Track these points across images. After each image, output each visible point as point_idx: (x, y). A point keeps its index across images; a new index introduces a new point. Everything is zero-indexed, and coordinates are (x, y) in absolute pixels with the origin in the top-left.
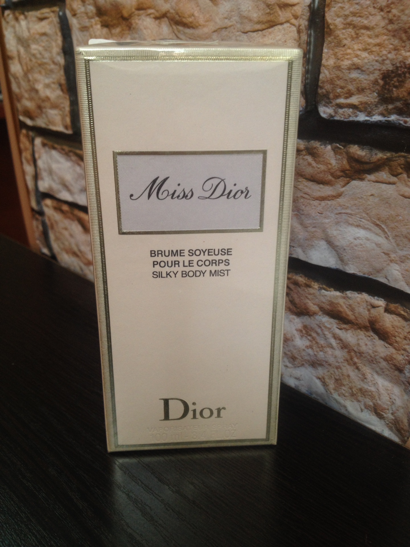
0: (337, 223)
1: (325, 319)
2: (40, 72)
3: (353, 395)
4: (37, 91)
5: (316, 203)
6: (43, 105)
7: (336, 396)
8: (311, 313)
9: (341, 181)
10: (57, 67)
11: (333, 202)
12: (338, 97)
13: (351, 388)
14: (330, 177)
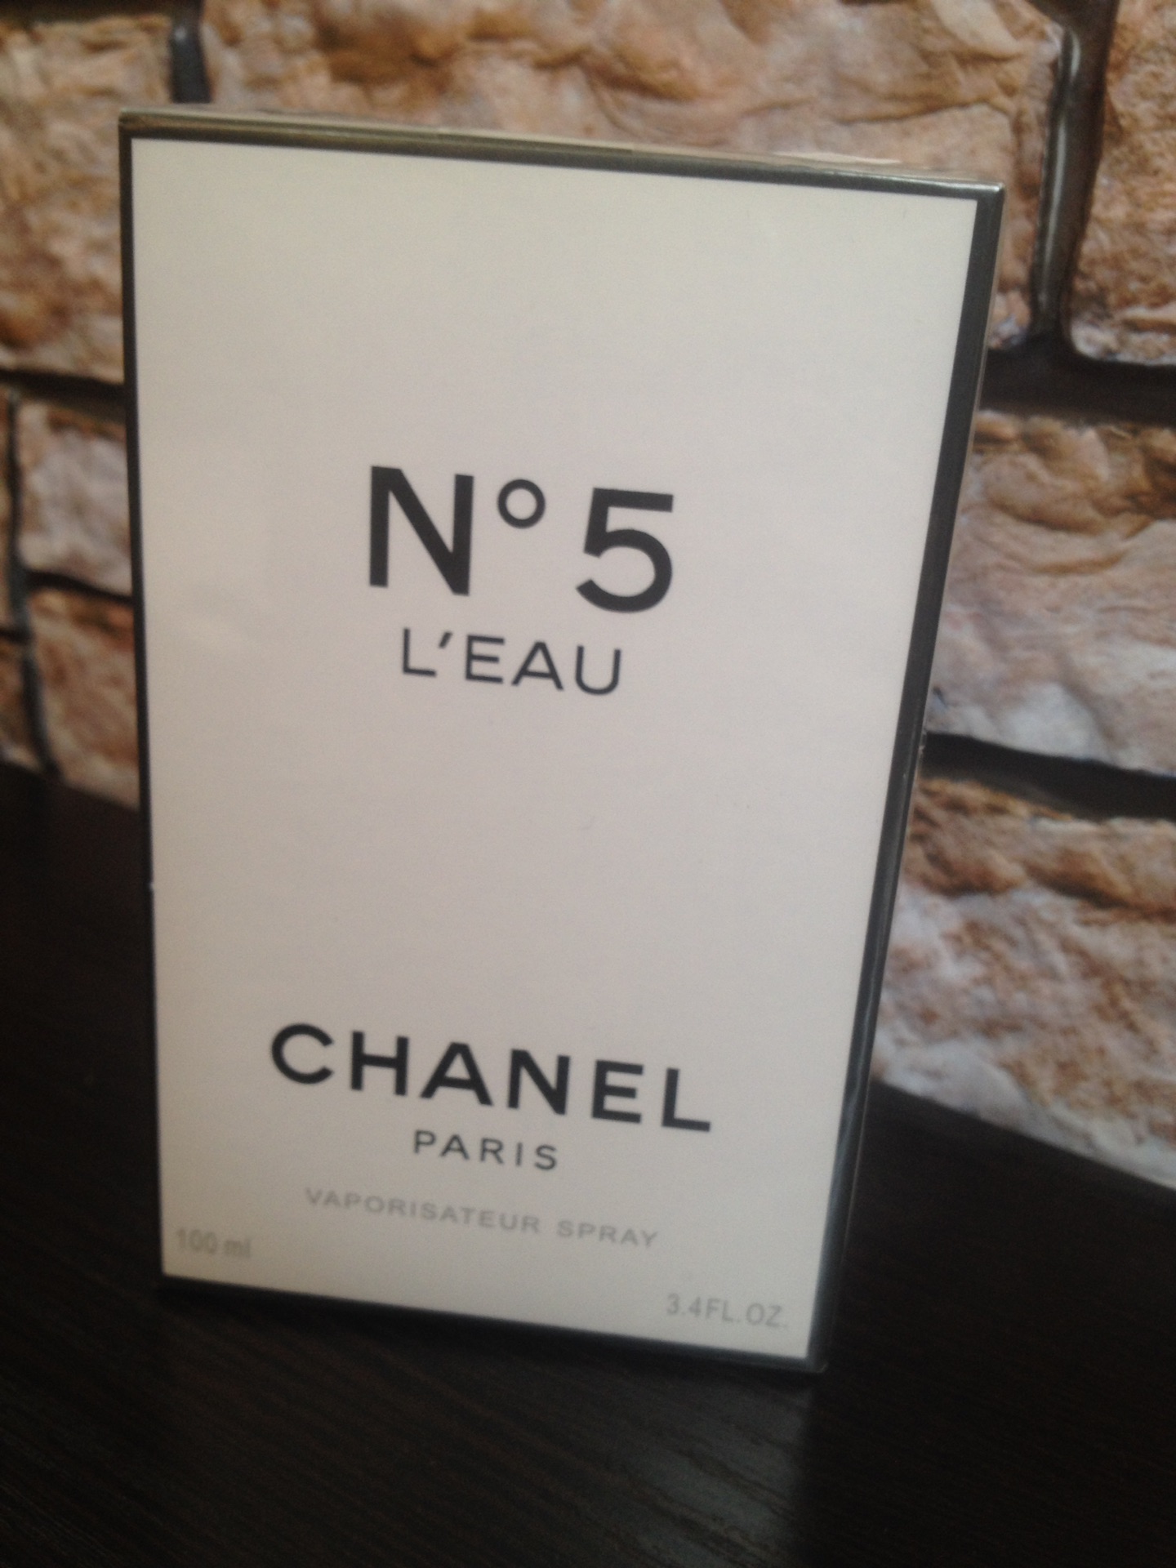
0: (1102, 635)
1: (1043, 901)
3: (1113, 1101)
5: (1042, 581)
6: (74, 303)
7: (1060, 1110)
8: (998, 887)
9: (1123, 523)
11: (1094, 580)
12: (1129, 301)
13: (1108, 1084)
14: (1090, 513)
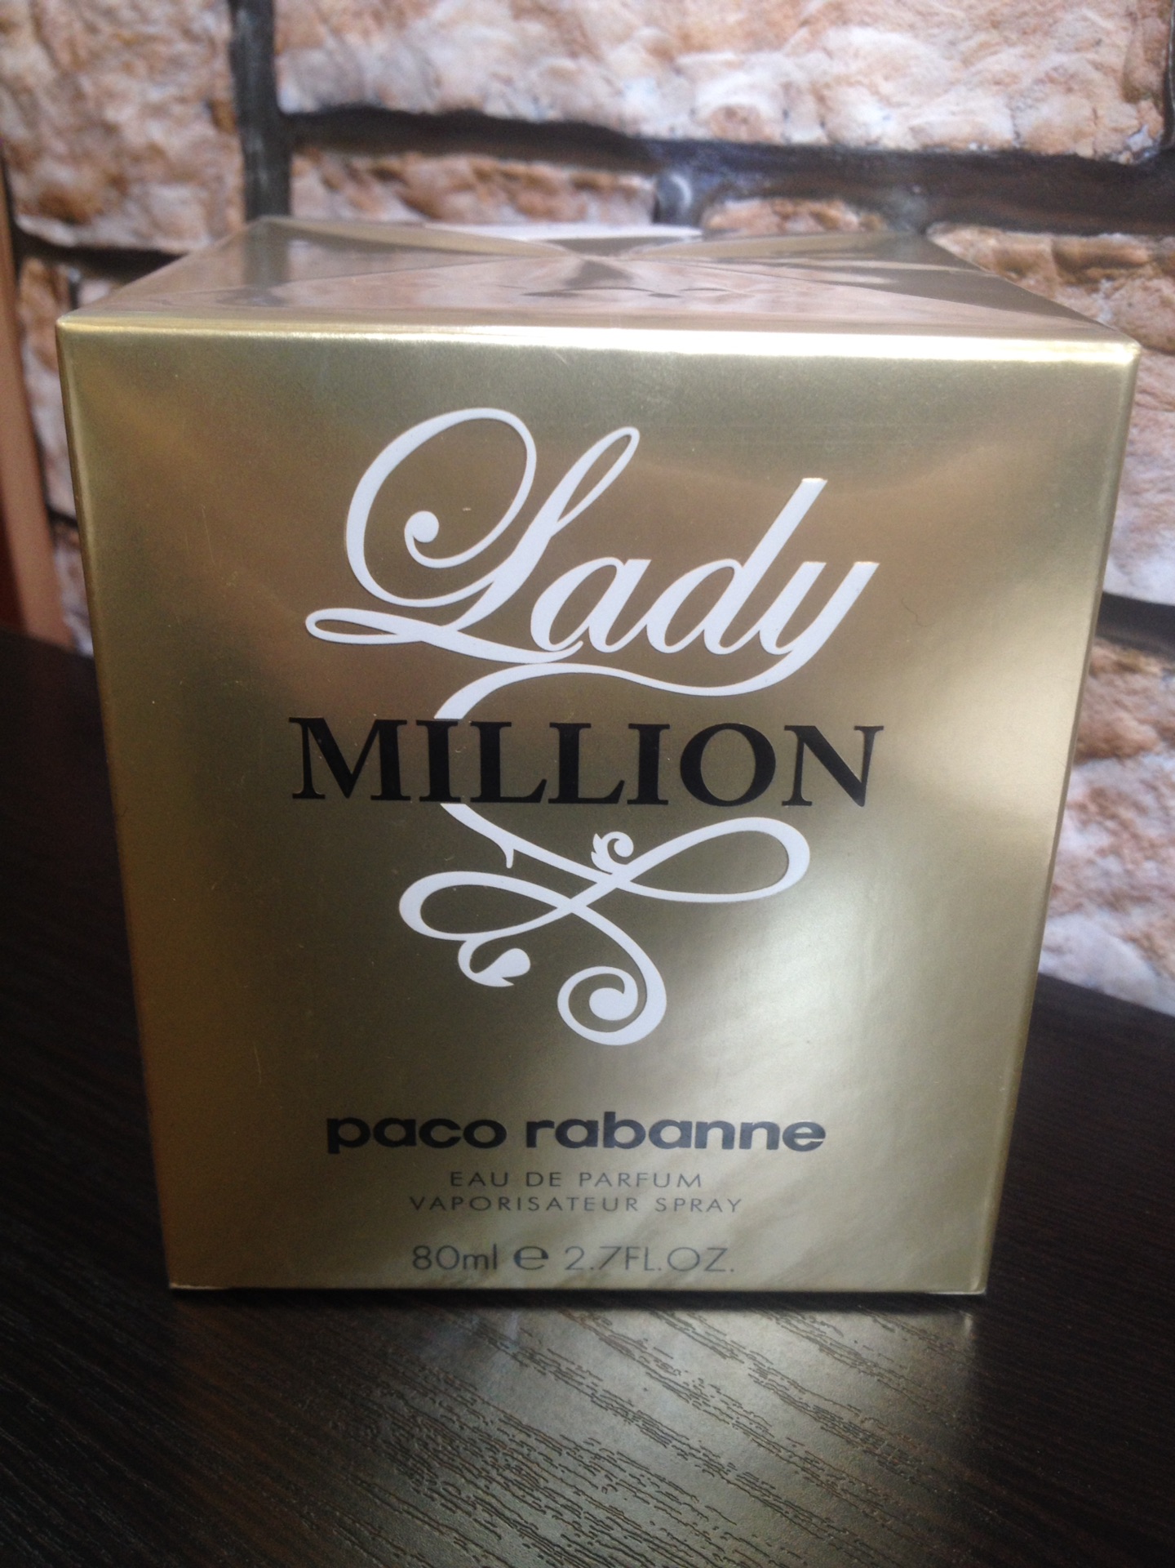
2: (128, 68)
4: (110, 130)
6: (132, 171)
8: (1128, 750)
10: (200, 50)
